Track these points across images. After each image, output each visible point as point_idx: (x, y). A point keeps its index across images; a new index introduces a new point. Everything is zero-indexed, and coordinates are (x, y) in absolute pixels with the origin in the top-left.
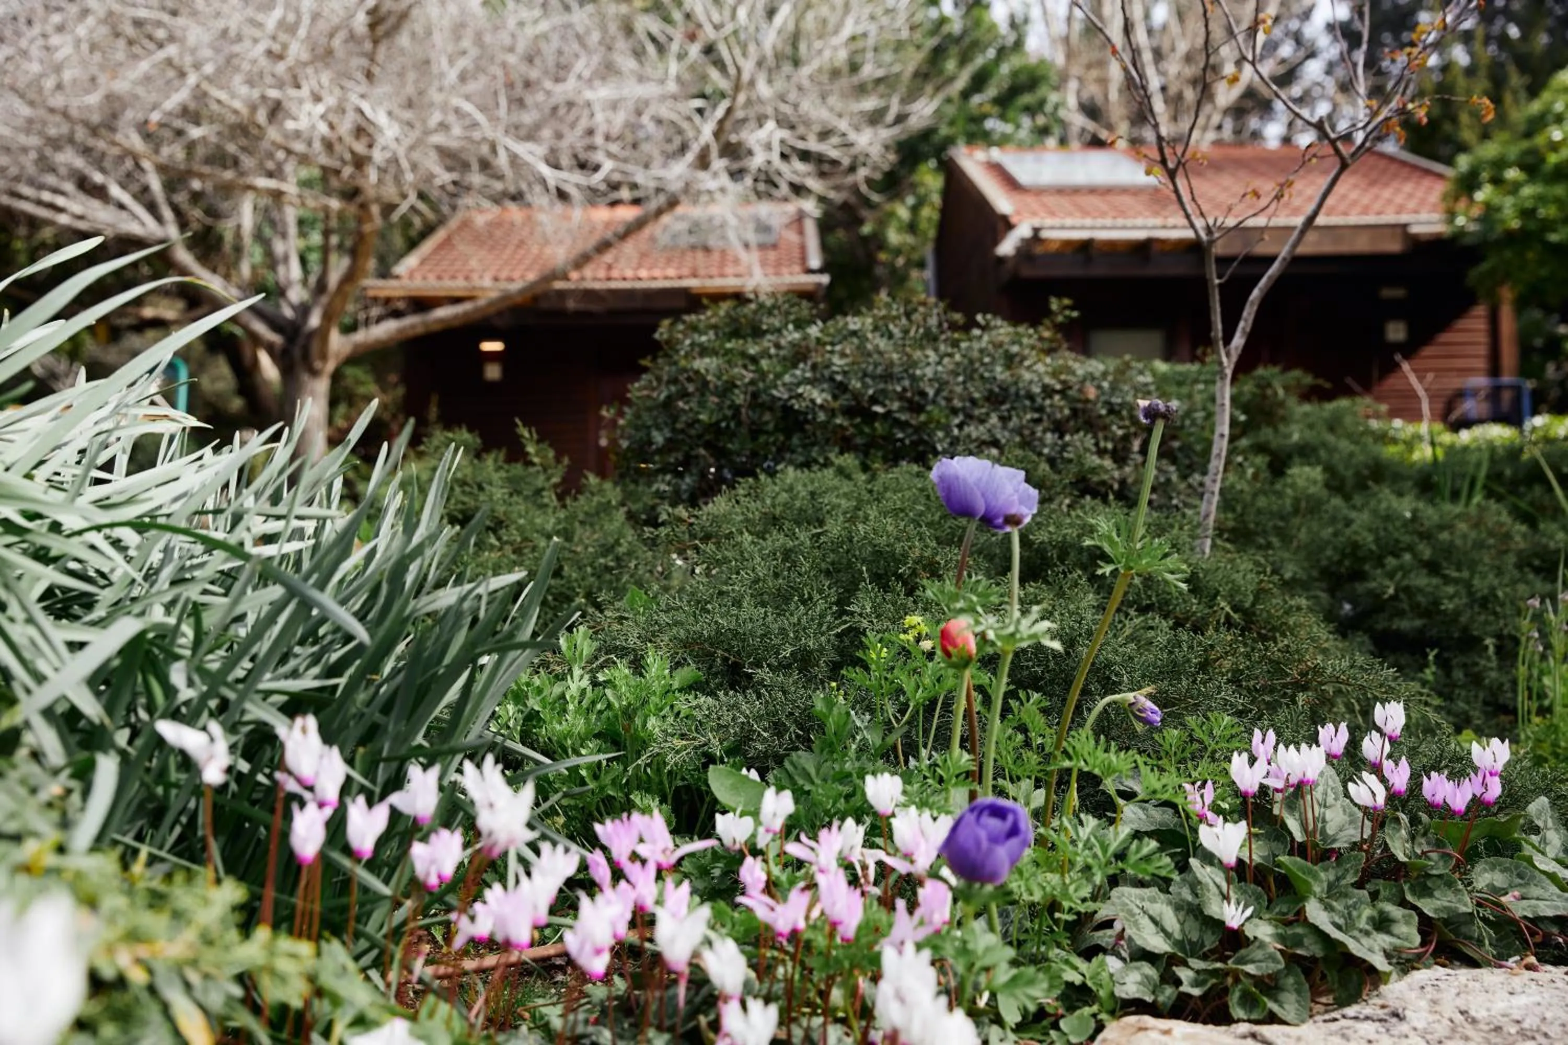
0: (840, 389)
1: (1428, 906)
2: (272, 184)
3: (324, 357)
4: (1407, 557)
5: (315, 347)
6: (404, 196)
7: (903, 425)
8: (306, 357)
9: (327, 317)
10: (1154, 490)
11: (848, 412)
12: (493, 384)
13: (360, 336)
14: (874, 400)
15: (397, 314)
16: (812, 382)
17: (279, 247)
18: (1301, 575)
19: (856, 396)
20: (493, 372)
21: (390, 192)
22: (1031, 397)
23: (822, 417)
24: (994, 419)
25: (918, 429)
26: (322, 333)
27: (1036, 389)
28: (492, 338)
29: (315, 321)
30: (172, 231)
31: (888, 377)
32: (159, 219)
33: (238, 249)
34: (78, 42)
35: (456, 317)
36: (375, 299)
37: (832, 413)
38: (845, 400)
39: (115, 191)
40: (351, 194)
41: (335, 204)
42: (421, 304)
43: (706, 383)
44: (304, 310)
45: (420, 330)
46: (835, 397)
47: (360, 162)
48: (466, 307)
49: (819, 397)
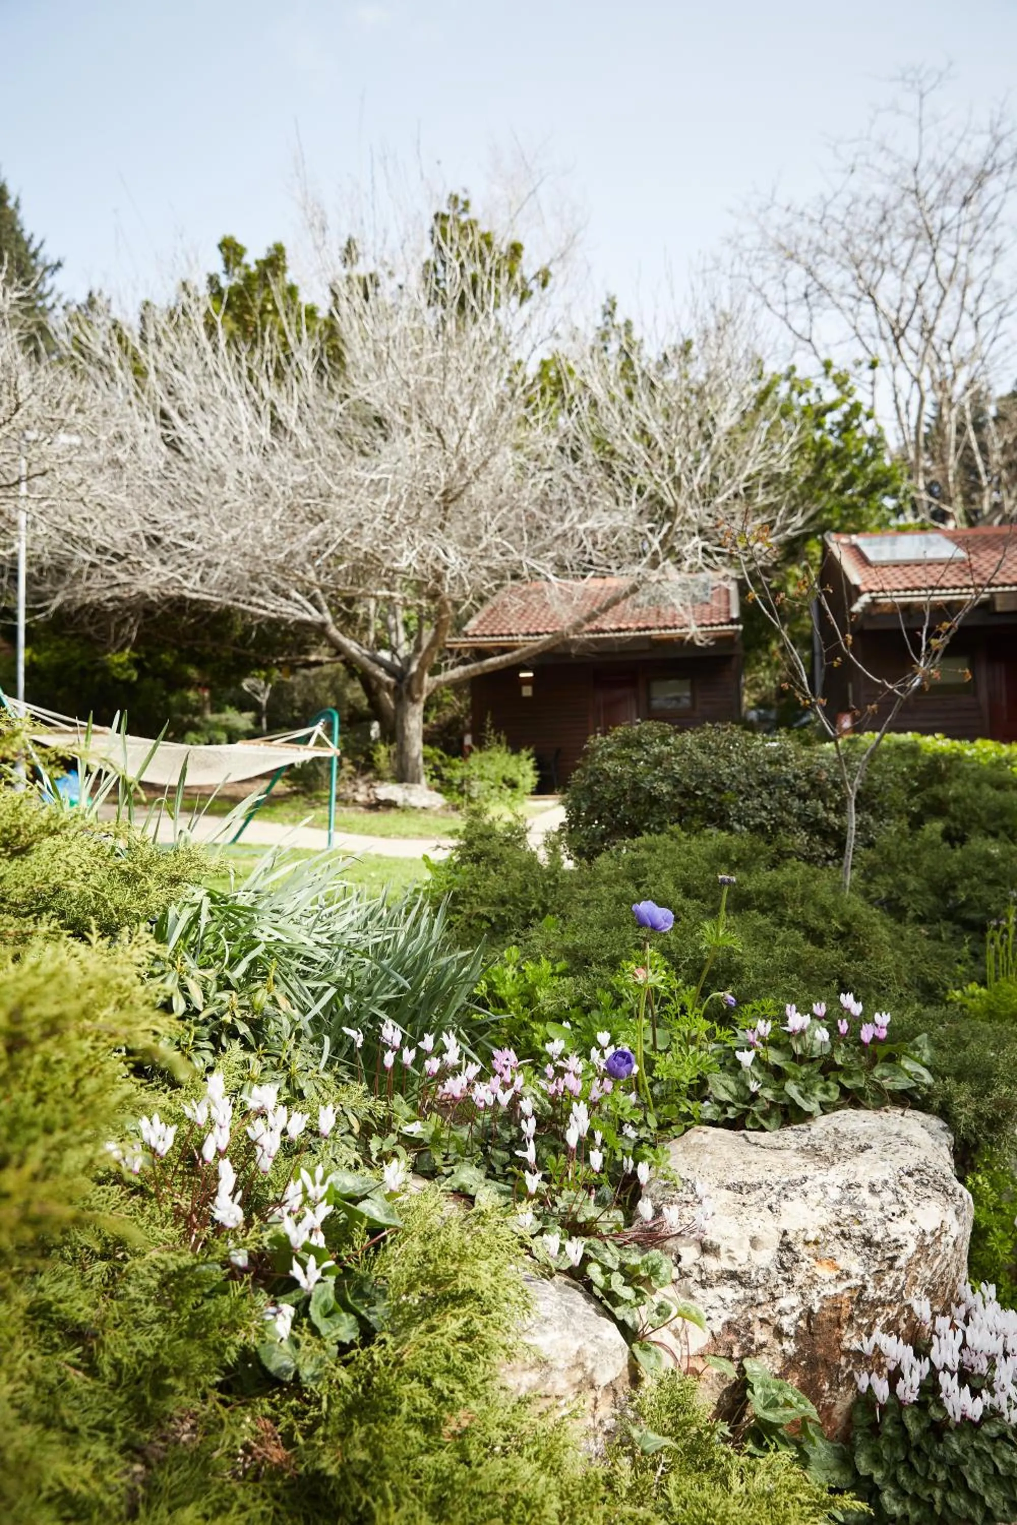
0: (677, 782)
1: (848, 1084)
2: (386, 593)
3: (420, 691)
4: (975, 879)
5: (414, 686)
6: (466, 597)
7: (712, 801)
8: (409, 691)
9: (421, 666)
10: (858, 830)
11: (682, 795)
12: (527, 698)
13: (442, 677)
14: (697, 788)
15: (465, 662)
16: (662, 779)
17: (392, 622)
18: (919, 888)
19: (686, 787)
20: (527, 691)
21: (457, 596)
22: (788, 781)
23: (667, 798)
24: (765, 795)
25: (720, 804)
26: (419, 676)
27: (790, 777)
28: (526, 669)
29: (414, 668)
30: (328, 617)
31: (705, 776)
32: (320, 610)
33: (367, 621)
34: (274, 522)
35: (501, 663)
36: (451, 650)
37: (674, 796)
38: (681, 789)
39: (294, 594)
40: (434, 596)
41: (424, 602)
42: (480, 654)
43: (608, 777)
44: (408, 661)
45: (479, 672)
46: (675, 787)
47: (439, 578)
48: (508, 656)
49: (665, 788)
